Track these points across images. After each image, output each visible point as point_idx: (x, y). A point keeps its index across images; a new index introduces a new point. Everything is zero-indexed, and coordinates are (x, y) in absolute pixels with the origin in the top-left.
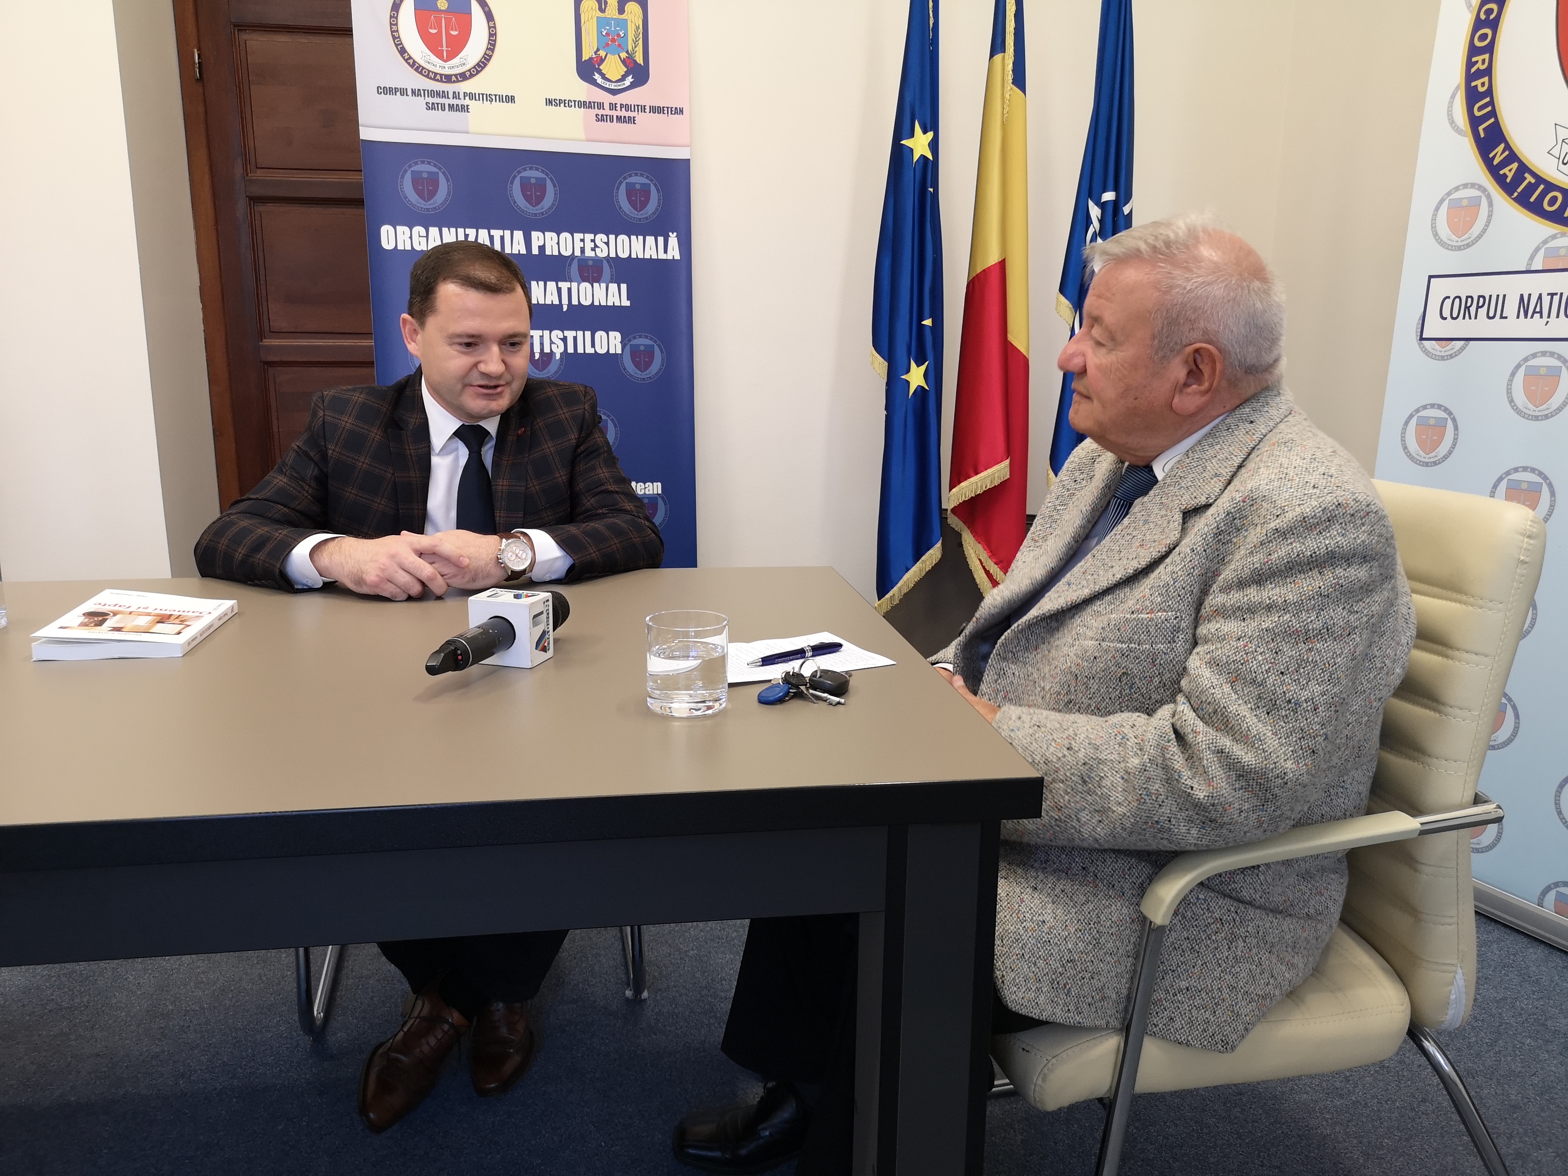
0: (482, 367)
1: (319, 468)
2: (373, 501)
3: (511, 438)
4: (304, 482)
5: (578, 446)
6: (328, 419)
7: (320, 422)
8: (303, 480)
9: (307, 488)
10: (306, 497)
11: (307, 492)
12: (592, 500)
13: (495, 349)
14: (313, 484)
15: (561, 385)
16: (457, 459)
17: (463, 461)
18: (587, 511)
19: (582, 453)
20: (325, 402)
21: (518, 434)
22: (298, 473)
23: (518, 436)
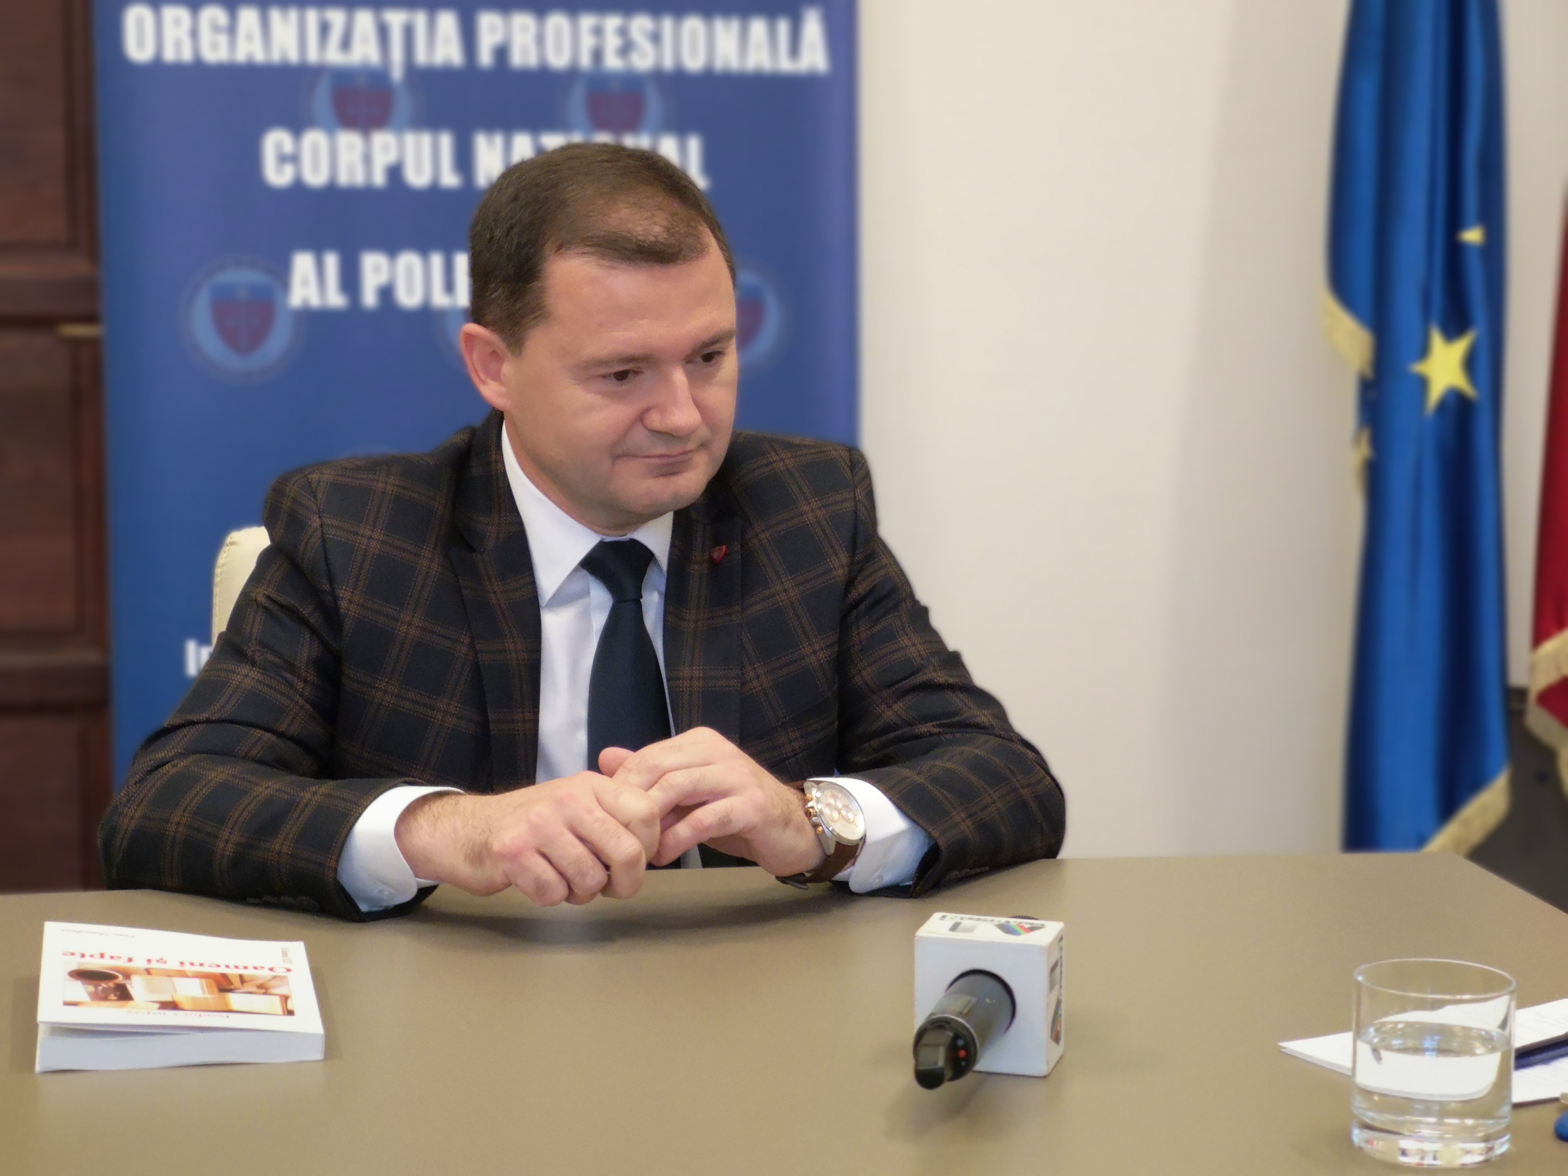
0: (655, 420)
1: (322, 642)
2: (432, 708)
3: (697, 569)
4: (293, 673)
5: (850, 583)
6: (331, 533)
7: (315, 541)
8: (291, 668)
9: (300, 685)
10: (302, 708)
11: (301, 695)
12: (899, 706)
13: (679, 376)
14: (312, 676)
15: (799, 446)
16: (585, 615)
17: (599, 621)
18: (889, 728)
19: (862, 599)
20: (319, 495)
21: (711, 560)
22: (277, 653)
23: (714, 564)
